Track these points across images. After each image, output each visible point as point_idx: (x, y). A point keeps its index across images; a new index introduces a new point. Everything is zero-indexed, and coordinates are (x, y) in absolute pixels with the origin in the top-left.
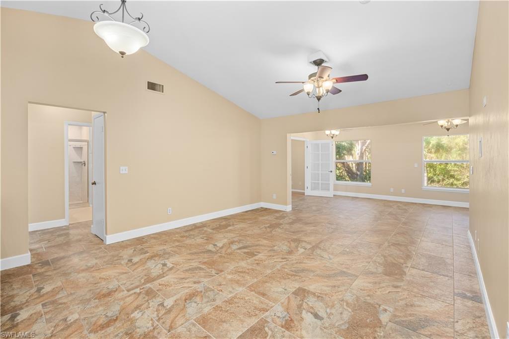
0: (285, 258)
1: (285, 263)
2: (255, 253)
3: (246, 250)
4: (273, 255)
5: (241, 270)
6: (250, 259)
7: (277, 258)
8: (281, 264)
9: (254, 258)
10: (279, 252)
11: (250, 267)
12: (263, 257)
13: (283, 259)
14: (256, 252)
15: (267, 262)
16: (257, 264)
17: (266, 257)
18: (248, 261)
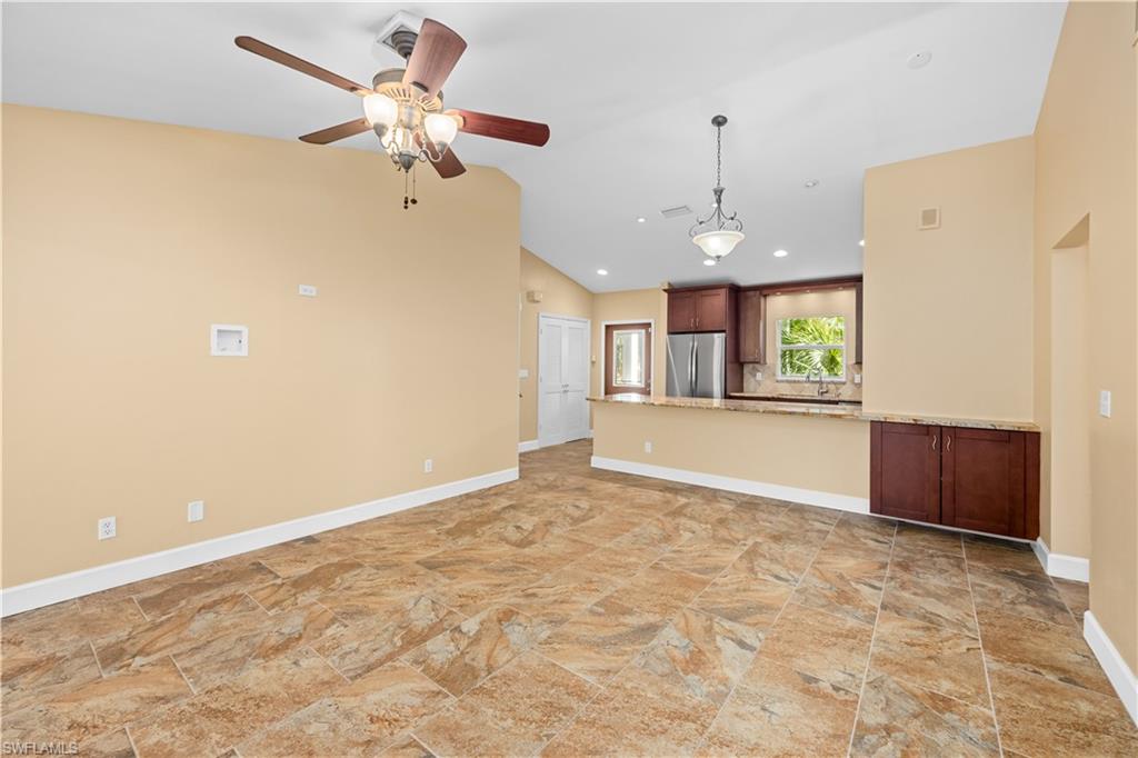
0: (528, 596)
1: (531, 585)
2: (601, 610)
3: (632, 621)
4: (557, 606)
5: (620, 570)
6: (609, 593)
7: (548, 595)
8: (542, 582)
9: (603, 596)
10: (536, 616)
11: (603, 575)
12: (582, 599)
13: (534, 595)
14: (600, 614)
15: (571, 586)
16: (591, 582)
17: (574, 598)
18: (614, 589)
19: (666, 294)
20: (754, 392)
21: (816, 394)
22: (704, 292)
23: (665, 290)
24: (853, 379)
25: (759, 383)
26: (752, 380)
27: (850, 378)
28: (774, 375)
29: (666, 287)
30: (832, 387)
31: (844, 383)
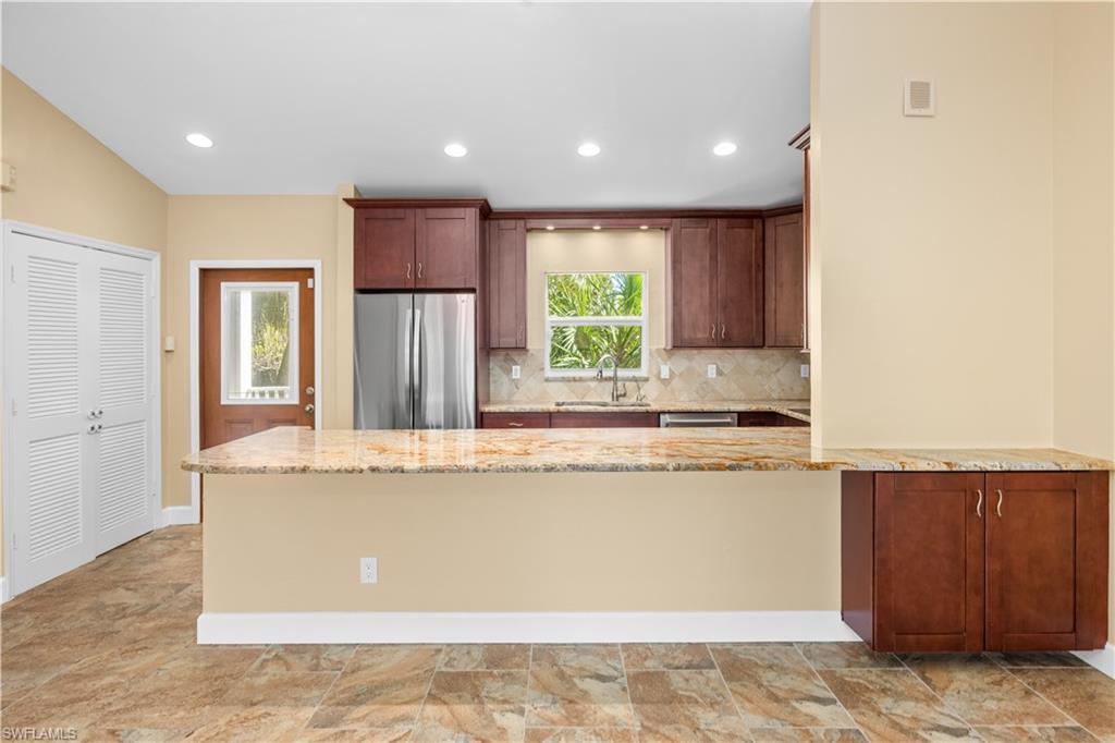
19: (351, 210)
20: (509, 402)
21: (608, 400)
22: (432, 212)
23: (348, 201)
24: (659, 373)
25: (516, 384)
26: (505, 378)
27: (655, 372)
28: (543, 369)
29: (351, 195)
30: (631, 386)
31: (646, 380)
